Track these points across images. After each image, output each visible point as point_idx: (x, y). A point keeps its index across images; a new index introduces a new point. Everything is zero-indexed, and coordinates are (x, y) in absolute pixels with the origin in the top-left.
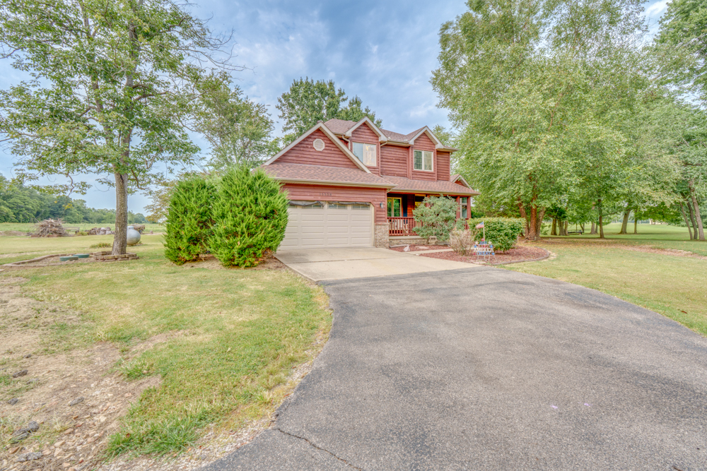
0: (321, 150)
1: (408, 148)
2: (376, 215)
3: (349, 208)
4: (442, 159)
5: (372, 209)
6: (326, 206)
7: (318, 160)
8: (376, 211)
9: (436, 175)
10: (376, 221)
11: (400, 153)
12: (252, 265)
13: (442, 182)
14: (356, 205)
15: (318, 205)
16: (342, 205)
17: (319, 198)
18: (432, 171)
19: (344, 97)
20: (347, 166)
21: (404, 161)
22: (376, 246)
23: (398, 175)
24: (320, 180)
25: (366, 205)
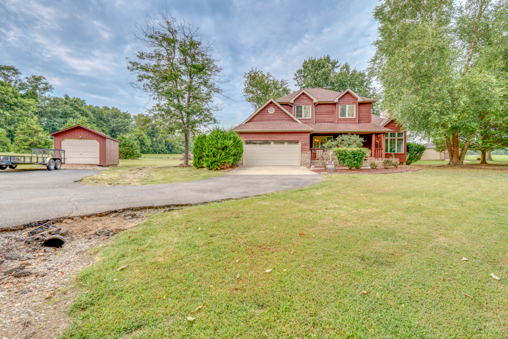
0: (272, 113)
1: (335, 104)
2: (302, 147)
3: (286, 144)
4: (363, 108)
5: (300, 144)
6: (272, 143)
7: (270, 119)
8: (302, 145)
9: (357, 120)
10: (302, 151)
11: (330, 108)
12: (217, 169)
13: (363, 124)
14: (290, 142)
15: (267, 142)
16: (282, 142)
17: (268, 139)
18: (355, 117)
19: (338, 64)
20: (288, 120)
21: (333, 113)
22: (301, 165)
23: (328, 122)
24: (267, 130)
25: (297, 142)
